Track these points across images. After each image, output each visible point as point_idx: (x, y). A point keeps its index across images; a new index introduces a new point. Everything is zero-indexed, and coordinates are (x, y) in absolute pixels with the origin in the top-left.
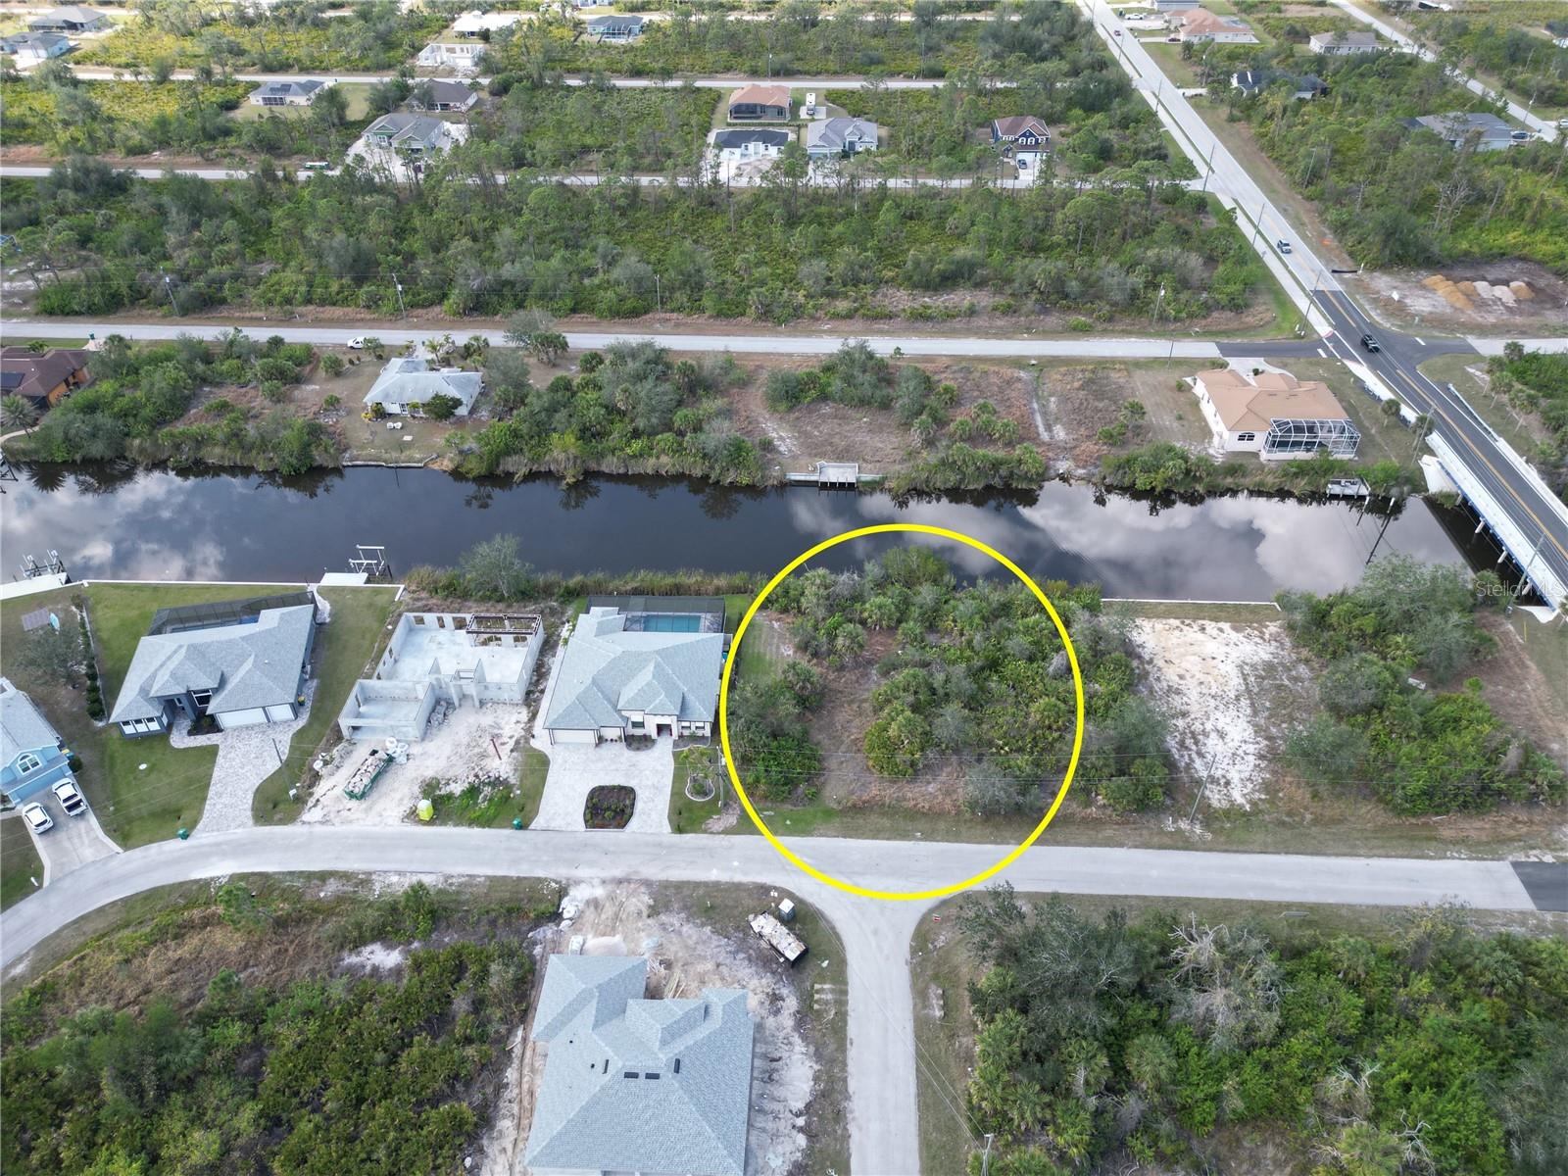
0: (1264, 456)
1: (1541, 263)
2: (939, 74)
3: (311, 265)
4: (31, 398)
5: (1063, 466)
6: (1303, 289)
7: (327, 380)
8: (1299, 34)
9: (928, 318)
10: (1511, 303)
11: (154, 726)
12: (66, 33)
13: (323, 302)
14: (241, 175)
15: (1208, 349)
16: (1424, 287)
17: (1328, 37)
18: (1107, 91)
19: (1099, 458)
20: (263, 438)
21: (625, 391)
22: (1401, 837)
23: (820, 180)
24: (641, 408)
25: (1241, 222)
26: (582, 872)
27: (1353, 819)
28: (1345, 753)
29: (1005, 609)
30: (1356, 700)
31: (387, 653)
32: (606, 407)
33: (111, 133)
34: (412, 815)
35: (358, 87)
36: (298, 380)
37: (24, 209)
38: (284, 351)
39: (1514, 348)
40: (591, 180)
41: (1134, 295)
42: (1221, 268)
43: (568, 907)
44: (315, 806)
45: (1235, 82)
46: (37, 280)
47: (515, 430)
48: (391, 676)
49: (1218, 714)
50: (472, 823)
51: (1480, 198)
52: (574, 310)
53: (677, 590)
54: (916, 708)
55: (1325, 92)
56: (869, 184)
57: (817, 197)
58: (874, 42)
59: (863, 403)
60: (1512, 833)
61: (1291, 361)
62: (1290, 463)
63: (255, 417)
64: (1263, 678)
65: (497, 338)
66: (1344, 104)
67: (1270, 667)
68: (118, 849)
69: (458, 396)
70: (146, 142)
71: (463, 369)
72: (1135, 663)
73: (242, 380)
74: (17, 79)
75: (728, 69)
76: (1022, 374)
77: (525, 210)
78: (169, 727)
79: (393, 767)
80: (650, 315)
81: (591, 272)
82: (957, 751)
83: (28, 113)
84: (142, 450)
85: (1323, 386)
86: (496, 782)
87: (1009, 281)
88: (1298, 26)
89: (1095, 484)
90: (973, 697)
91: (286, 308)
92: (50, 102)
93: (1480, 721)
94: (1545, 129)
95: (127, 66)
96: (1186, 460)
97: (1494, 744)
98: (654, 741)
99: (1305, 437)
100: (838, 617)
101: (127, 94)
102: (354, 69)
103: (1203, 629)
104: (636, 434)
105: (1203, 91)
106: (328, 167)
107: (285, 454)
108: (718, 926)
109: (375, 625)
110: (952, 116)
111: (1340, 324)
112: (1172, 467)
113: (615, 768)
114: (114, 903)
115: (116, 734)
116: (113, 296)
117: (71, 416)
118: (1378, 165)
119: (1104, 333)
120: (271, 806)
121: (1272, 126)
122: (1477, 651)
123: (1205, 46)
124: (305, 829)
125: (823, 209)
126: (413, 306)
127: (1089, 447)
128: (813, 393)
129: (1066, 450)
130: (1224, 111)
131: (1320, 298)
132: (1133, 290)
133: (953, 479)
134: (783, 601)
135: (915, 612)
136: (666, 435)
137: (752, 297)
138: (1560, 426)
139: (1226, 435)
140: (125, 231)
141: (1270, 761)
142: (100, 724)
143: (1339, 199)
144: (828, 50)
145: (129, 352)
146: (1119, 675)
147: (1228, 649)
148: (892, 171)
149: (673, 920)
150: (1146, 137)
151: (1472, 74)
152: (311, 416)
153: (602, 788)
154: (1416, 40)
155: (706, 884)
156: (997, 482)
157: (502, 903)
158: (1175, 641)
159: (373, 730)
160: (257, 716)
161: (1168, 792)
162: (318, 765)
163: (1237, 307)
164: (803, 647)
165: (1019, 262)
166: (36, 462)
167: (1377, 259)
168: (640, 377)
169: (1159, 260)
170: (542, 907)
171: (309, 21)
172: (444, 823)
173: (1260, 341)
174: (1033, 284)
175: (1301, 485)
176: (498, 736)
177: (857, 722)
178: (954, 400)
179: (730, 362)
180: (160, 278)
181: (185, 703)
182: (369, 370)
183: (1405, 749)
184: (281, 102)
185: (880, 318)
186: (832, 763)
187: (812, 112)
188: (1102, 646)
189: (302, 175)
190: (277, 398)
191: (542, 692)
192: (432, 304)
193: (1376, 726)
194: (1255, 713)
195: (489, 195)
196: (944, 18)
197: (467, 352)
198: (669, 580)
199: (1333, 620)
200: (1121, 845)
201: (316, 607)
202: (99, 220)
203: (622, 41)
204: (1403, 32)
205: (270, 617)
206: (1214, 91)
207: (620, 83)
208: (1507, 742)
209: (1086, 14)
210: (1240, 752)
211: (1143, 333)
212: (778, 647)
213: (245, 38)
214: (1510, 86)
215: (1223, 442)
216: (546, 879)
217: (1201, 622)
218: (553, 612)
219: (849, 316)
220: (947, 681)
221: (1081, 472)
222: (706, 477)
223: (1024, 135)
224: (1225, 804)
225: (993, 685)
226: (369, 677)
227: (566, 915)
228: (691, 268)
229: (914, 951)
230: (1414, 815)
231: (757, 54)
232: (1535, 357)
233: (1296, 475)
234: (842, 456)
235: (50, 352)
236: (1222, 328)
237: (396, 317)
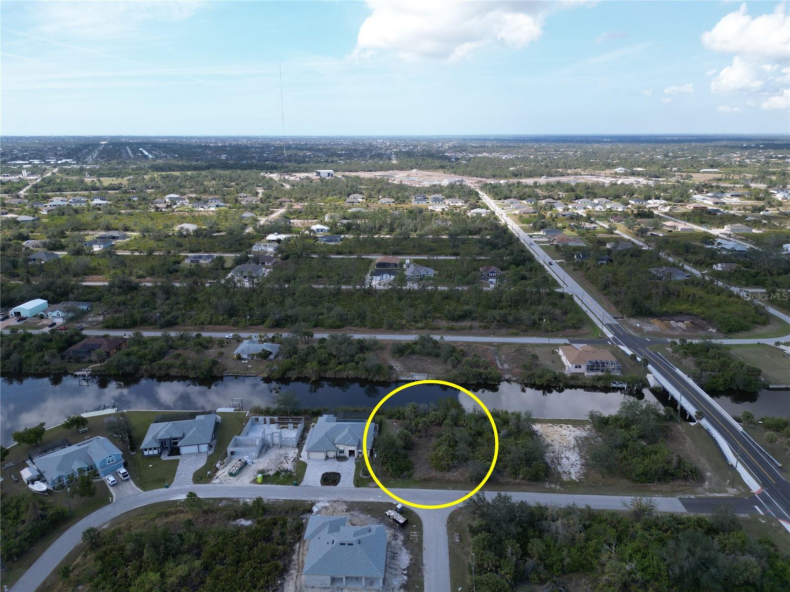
0: (586, 374)
1: (696, 315)
2: (458, 255)
3: (212, 312)
4: (105, 351)
5: (507, 376)
6: (602, 323)
7: (218, 348)
8: (602, 242)
9: (455, 330)
10: (685, 328)
11: (156, 452)
12: (111, 240)
13: (216, 324)
14: (185, 285)
15: (565, 341)
16: (650, 323)
17: (612, 243)
18: (524, 259)
19: (521, 374)
20: (194, 365)
21: (336, 348)
22: (636, 490)
23: (411, 287)
24: (342, 354)
25: (576, 299)
26: (320, 499)
27: (618, 484)
32: (328, 354)
33: (131, 270)
34: (255, 481)
35: (230, 257)
36: (207, 348)
38: (202, 339)
39: (684, 342)
40: (322, 286)
41: (534, 323)
42: (569, 315)
43: (315, 509)
44: (217, 478)
45: (575, 257)
46: (104, 317)
47: (293, 362)
48: (247, 436)
49: (566, 452)
50: (277, 484)
52: (315, 327)
53: (356, 411)
54: (449, 446)
55: (611, 261)
56: (430, 288)
57: (410, 292)
58: (432, 244)
59: (429, 354)
60: (679, 489)
61: (597, 345)
62: (597, 376)
63: (191, 359)
64: (584, 441)
65: (285, 335)
66: (618, 265)
67: (586, 438)
68: (141, 491)
69: (271, 351)
70: (145, 274)
71: (272, 343)
72: (535, 437)
73: (186, 347)
74: (93, 254)
75: (375, 252)
76: (491, 348)
77: (297, 293)
78: (160, 454)
79: (247, 465)
80: (345, 328)
81: (322, 314)
82: (465, 461)
83: (97, 265)
84: (146, 370)
85: (608, 352)
86: (286, 471)
87: (485, 318)
88: (601, 241)
89: (520, 383)
90: (471, 444)
91: (202, 325)
92: (105, 261)
95: (136, 250)
96: (554, 374)
98: (348, 458)
99: (601, 368)
101: (136, 259)
102: (226, 252)
104: (340, 363)
105: (563, 261)
107: (202, 372)
108: (373, 515)
109: (238, 423)
110: (463, 267)
111: (616, 334)
112: (548, 376)
113: (333, 467)
116: (134, 321)
117: (121, 357)
119: (524, 336)
120: (200, 478)
121: (590, 272)
123: (564, 246)
124: (213, 485)
125: (412, 295)
126: (252, 325)
127: (518, 370)
128: (409, 351)
129: (509, 371)
130: (571, 267)
131: (609, 326)
133: (464, 380)
134: (398, 415)
135: (449, 418)
136: (352, 363)
137: (385, 322)
138: (701, 365)
139: (571, 367)
140: (139, 300)
141: (586, 466)
142: (134, 453)
143: (616, 294)
144: (414, 246)
145: (142, 339)
146: (527, 437)
147: (571, 433)
148: (439, 284)
149: (356, 513)
150: (540, 274)
151: (669, 255)
152: (212, 358)
153: (328, 473)
154: (647, 244)
155: (368, 502)
156: (481, 381)
157: (289, 507)
158: (550, 430)
159: (239, 453)
160: (194, 448)
161: (547, 475)
162: (218, 465)
163: (575, 327)
164: (406, 428)
165: (489, 312)
167: (631, 314)
168: (342, 343)
169: (544, 311)
170: (305, 509)
171: (208, 236)
172: (267, 484)
173: (586, 339)
174: (495, 318)
175: (600, 384)
176: (288, 457)
177: (427, 453)
178: (464, 354)
179: (376, 342)
181: (168, 444)
182: (234, 345)
184: (198, 262)
185: (435, 329)
186: (417, 466)
187: (408, 266)
188: (521, 428)
189: (208, 284)
190: (198, 352)
191: (304, 444)
192: (259, 324)
194: (581, 452)
195: (282, 291)
196: (460, 237)
197: (274, 339)
198: (352, 409)
200: (528, 491)
201: (216, 418)
203: (333, 243)
204: (643, 242)
205: (200, 418)
206: (567, 261)
207: (332, 256)
209: (516, 236)
210: (575, 464)
211: (539, 336)
212: (396, 431)
213: (183, 241)
214: (685, 259)
215: (570, 369)
216: (306, 501)
217: (560, 425)
218: (308, 419)
219: (423, 328)
221: (514, 378)
222: (366, 379)
223: (491, 273)
224: (569, 480)
226: (239, 435)
227: (315, 511)
229: (448, 522)
230: (641, 483)
231: (386, 248)
232: (691, 345)
233: (598, 379)
234: (420, 373)
235: (110, 339)
236: (571, 334)
237: (245, 329)
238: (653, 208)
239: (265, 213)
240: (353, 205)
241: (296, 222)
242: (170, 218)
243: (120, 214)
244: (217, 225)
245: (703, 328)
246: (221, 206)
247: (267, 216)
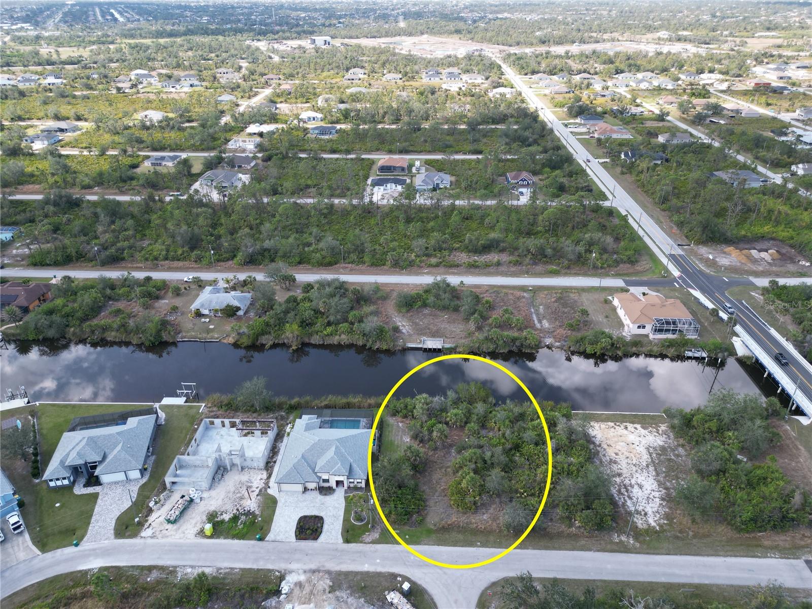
0: (651, 336)
1: (781, 241)
2: (480, 152)
3: (169, 241)
4: (20, 307)
5: (548, 341)
6: (664, 253)
7: (173, 298)
8: (653, 134)
9: (477, 267)
10: (770, 261)
11: (66, 482)
12: (58, 133)
13: (173, 259)
14: (138, 198)
15: (619, 283)
16: (725, 253)
17: (667, 135)
18: (561, 160)
19: (567, 337)
20: (137, 327)
21: (324, 302)
22: (741, 545)
23: (422, 201)
24: (332, 311)
25: (631, 221)
26: (293, 566)
27: (715, 535)
28: (708, 497)
29: (522, 416)
30: (711, 468)
31: (193, 441)
32: (314, 310)
33: (75, 179)
34: (201, 533)
35: (198, 158)
36: (158, 298)
37: (28, 215)
38: (152, 283)
39: (774, 283)
40: (310, 201)
41: (580, 256)
42: (622, 243)
43: (285, 587)
44: (148, 527)
45: (623, 156)
46: (30, 249)
47: (267, 322)
48: (195, 453)
49: (638, 475)
50: (234, 537)
51: (748, 210)
52: (300, 263)
53: (348, 406)
54: (476, 471)
55: (667, 160)
56: (446, 203)
57: (421, 209)
58: (448, 138)
59: (445, 308)
60: (803, 543)
61: (661, 289)
62: (665, 340)
63: (134, 316)
64: (661, 455)
65: (260, 277)
66: (677, 166)
67: (663, 449)
68: (39, 552)
69: (239, 305)
70: (92, 183)
71: (242, 292)
72: (592, 446)
73: (129, 298)
74: (32, 155)
75: (378, 150)
76: (525, 295)
77: (277, 215)
78: (74, 482)
79: (193, 505)
80: (338, 265)
81: (309, 245)
82: (499, 496)
83: (35, 170)
84: (74, 334)
85: (678, 301)
86: (248, 513)
87: (516, 249)
88: (652, 131)
89: (565, 350)
90: (506, 465)
91: (154, 262)
92: (46, 165)
93: (777, 479)
94: (777, 178)
95: (86, 148)
96: (611, 338)
97: (786, 492)
98: (334, 490)
99: (672, 327)
100: (433, 421)
101: (84, 161)
102: (195, 149)
103: (626, 428)
104: (329, 324)
105: (608, 160)
106: (181, 195)
107: (148, 335)
108: (368, 598)
109: (188, 425)
110: (486, 172)
111: (683, 270)
112: (605, 342)
113: (313, 505)
114: (32, 585)
115: (45, 486)
116: (68, 257)
117: (39, 316)
118: (696, 195)
119: (566, 274)
120: (124, 528)
121: (642, 176)
122: (772, 440)
123: (607, 140)
124: (142, 541)
125: (424, 215)
126: (218, 261)
127: (561, 331)
128: (419, 303)
129: (550, 333)
130: (619, 170)
131: (672, 257)
132: (579, 253)
133: (492, 347)
134: (404, 412)
135: (474, 418)
136: (344, 324)
137: (389, 257)
138: (802, 322)
139: (631, 325)
140: (77, 224)
141: (668, 501)
142: (37, 481)
143: (678, 210)
144: (426, 141)
145: (73, 284)
146: (583, 453)
147: (640, 439)
148: (458, 197)
149: (343, 594)
150: (582, 181)
151: (738, 153)
152: (163, 316)
153: (305, 517)
154: (710, 137)
155: (361, 573)
156: (514, 349)
157: (248, 585)
158: (612, 434)
159: (183, 484)
160: (121, 476)
161: (613, 520)
162: (151, 504)
163: (632, 262)
164: (415, 437)
165: (521, 240)
166: (19, 340)
167: (699, 239)
168: (332, 295)
169: (591, 239)
170: (270, 587)
171: (176, 128)
172: (218, 537)
173: (645, 279)
174: (529, 251)
175: (672, 352)
176: (251, 487)
177: (444, 479)
178: (491, 307)
179: (377, 288)
180: (93, 248)
181: (84, 470)
182: (194, 293)
183: (739, 495)
184: (160, 165)
185: (453, 267)
186: (431, 503)
187: (418, 170)
188: (574, 437)
189: (168, 199)
190: (146, 307)
191: (275, 462)
192: (228, 260)
193: (723, 482)
194: (658, 475)
195: (260, 208)
196: (481, 127)
197: (245, 283)
198: (344, 401)
199: (695, 423)
200: (590, 550)
201: (158, 416)
202: (64, 220)
203: (327, 137)
204: (703, 133)
205: (132, 422)
206: (613, 160)
207: (325, 156)
208: (794, 491)
209: (550, 125)
210: (651, 496)
211: (585, 274)
212: (402, 437)
213: (144, 135)
214: (757, 158)
215: (630, 329)
216: (273, 570)
217: (625, 424)
218: (282, 418)
219: (437, 265)
220: (492, 456)
221: (557, 344)
222: (364, 346)
223: (521, 180)
224: (645, 526)
225: (517, 458)
226: (183, 454)
227: (283, 592)
228: (358, 242)
230: (748, 532)
231: (391, 143)
232: (784, 287)
233: (668, 346)
234: (434, 335)
235: (32, 284)
236: (625, 272)
237: (209, 267)
238: (708, 84)
239: (247, 95)
240: (352, 83)
241: (284, 108)
242: (133, 102)
243: (74, 97)
244: (189, 112)
245: (792, 260)
246: (196, 86)
247: (249, 98)
